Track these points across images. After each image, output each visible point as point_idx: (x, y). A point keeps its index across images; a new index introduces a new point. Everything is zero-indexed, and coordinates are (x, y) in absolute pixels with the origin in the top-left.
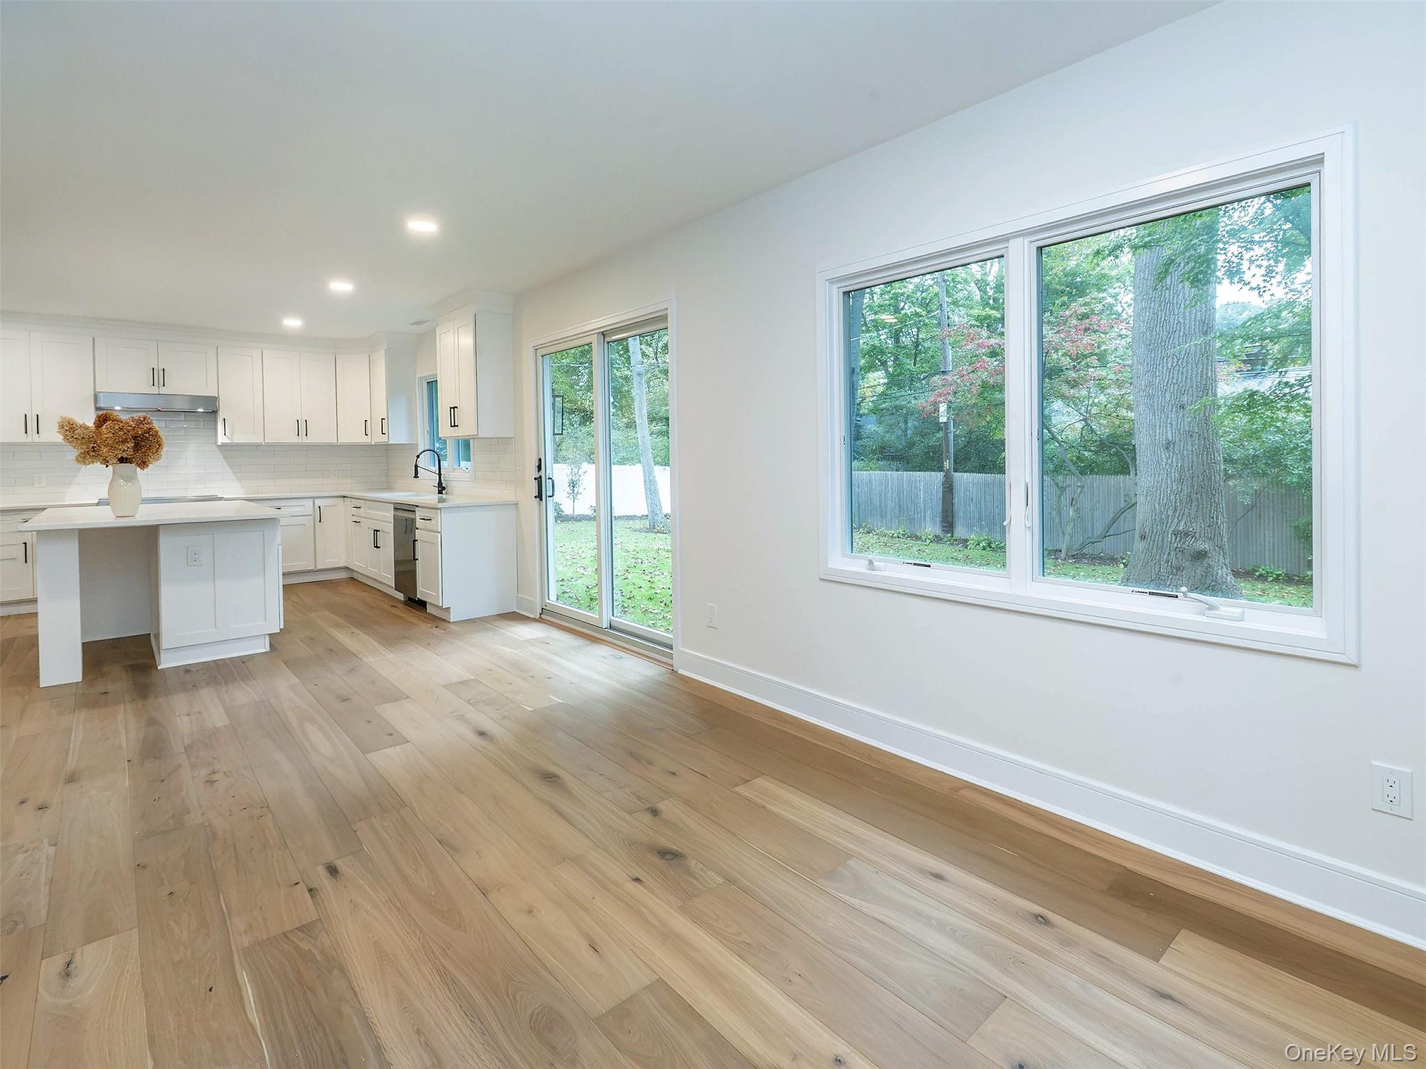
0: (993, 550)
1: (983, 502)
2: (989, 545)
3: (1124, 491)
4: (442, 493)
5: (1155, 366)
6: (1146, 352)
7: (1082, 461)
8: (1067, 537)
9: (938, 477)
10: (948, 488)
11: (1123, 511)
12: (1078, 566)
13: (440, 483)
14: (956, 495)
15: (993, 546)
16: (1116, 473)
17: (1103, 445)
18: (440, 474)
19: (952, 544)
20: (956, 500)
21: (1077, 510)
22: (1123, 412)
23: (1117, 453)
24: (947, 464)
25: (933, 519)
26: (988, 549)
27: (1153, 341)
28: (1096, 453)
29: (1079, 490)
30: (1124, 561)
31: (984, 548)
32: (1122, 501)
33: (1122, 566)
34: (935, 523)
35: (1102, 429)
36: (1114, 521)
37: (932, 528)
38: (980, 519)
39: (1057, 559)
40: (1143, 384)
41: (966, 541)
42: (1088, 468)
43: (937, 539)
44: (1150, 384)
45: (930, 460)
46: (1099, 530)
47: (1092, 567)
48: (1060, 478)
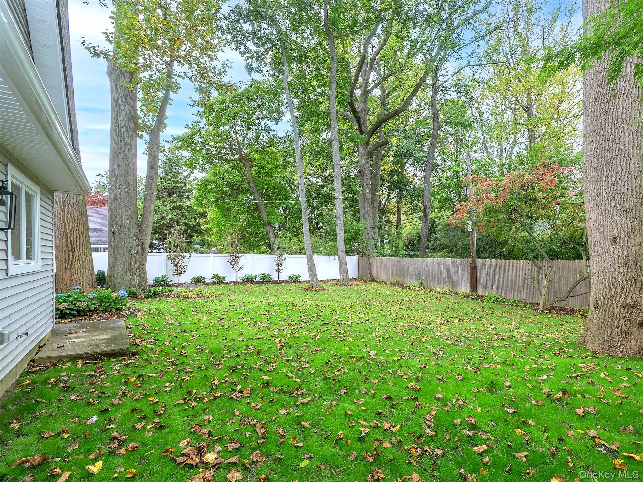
0: (499, 303)
1: (493, 275)
2: (497, 299)
3: (579, 269)
5: (601, 182)
6: (594, 173)
7: (552, 251)
8: (543, 297)
9: (468, 261)
10: (474, 267)
11: (578, 282)
12: (550, 316)
14: (478, 271)
15: (499, 300)
16: (574, 259)
17: (564, 243)
19: (475, 299)
20: (478, 274)
21: (549, 281)
22: (576, 223)
23: (574, 247)
24: (473, 254)
25: (466, 284)
26: (496, 302)
27: (600, 164)
28: (561, 247)
29: (550, 269)
30: (581, 313)
31: (493, 302)
32: (578, 275)
33: (579, 316)
34: (467, 286)
35: (563, 233)
36: (573, 287)
37: (465, 289)
38: (492, 285)
39: (537, 310)
40: (592, 196)
41: (484, 296)
42: (555, 256)
43: (467, 296)
44: (598, 195)
45: (465, 252)
46: (564, 294)
47: (560, 317)
48: (538, 262)
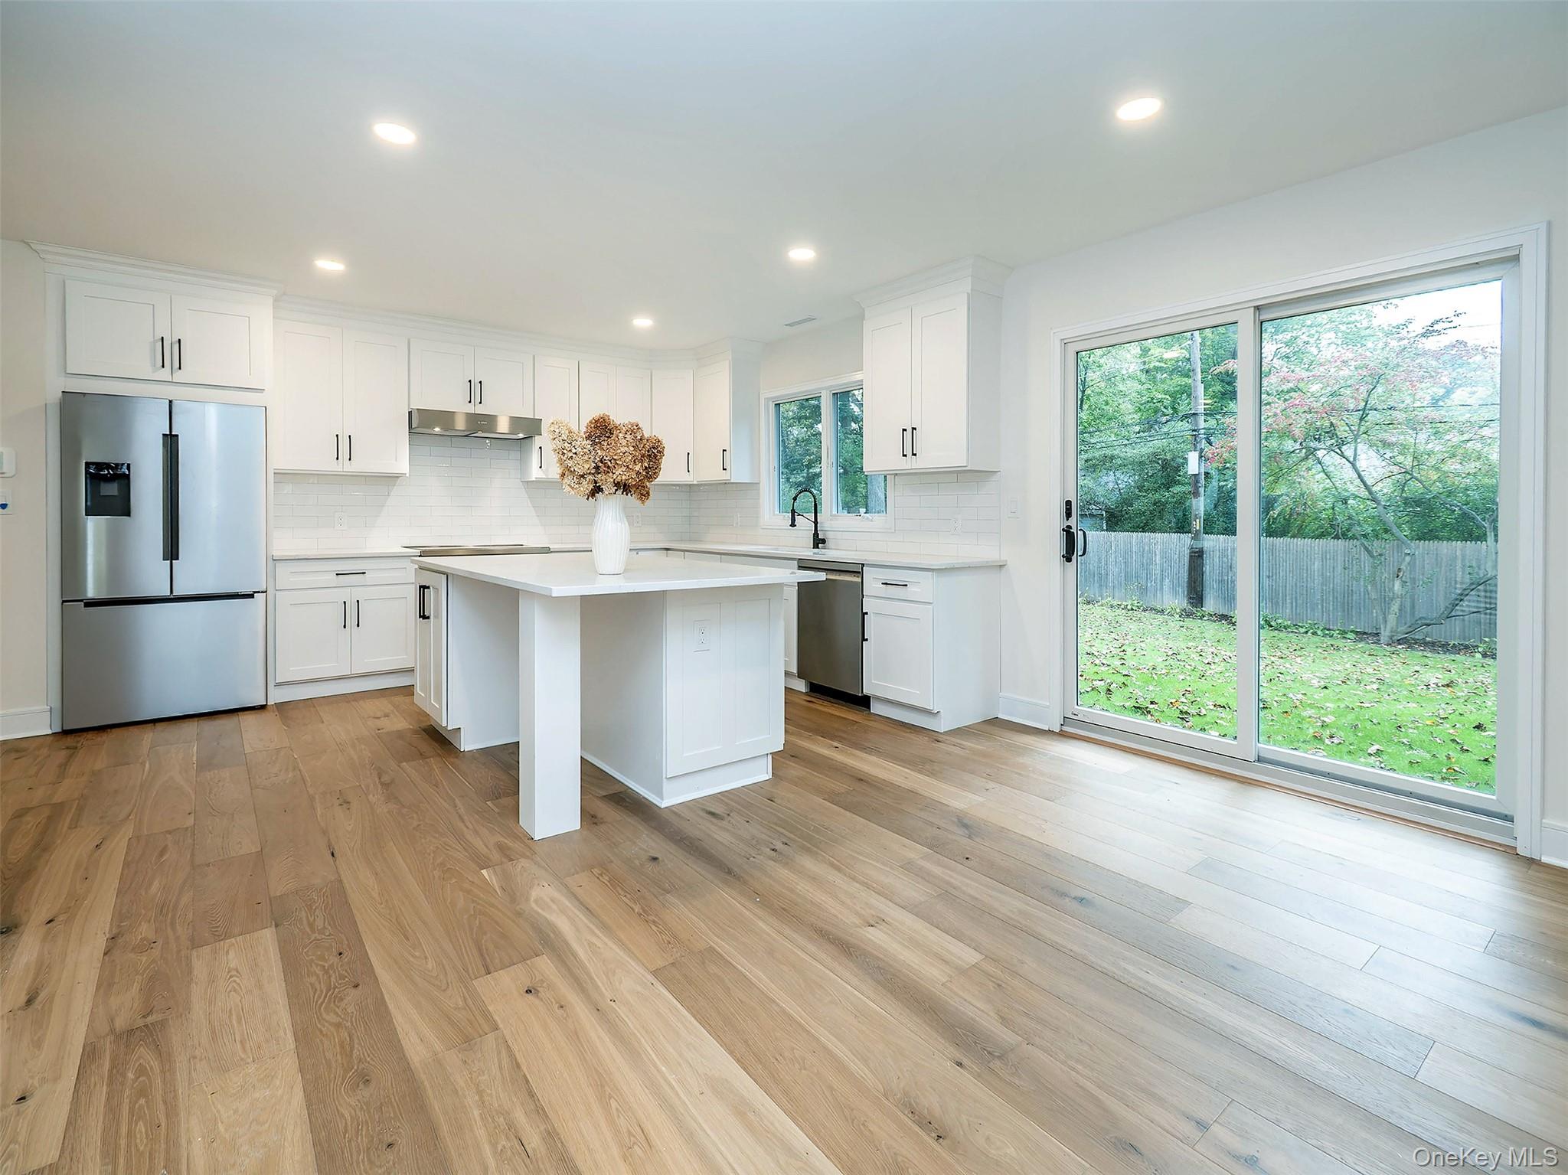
4: (818, 548)
8: (1392, 616)
10: (1198, 554)
11: (1473, 587)
13: (816, 534)
14: (1206, 562)
18: (816, 523)
20: (1207, 568)
24: (1197, 525)
29: (1408, 559)
